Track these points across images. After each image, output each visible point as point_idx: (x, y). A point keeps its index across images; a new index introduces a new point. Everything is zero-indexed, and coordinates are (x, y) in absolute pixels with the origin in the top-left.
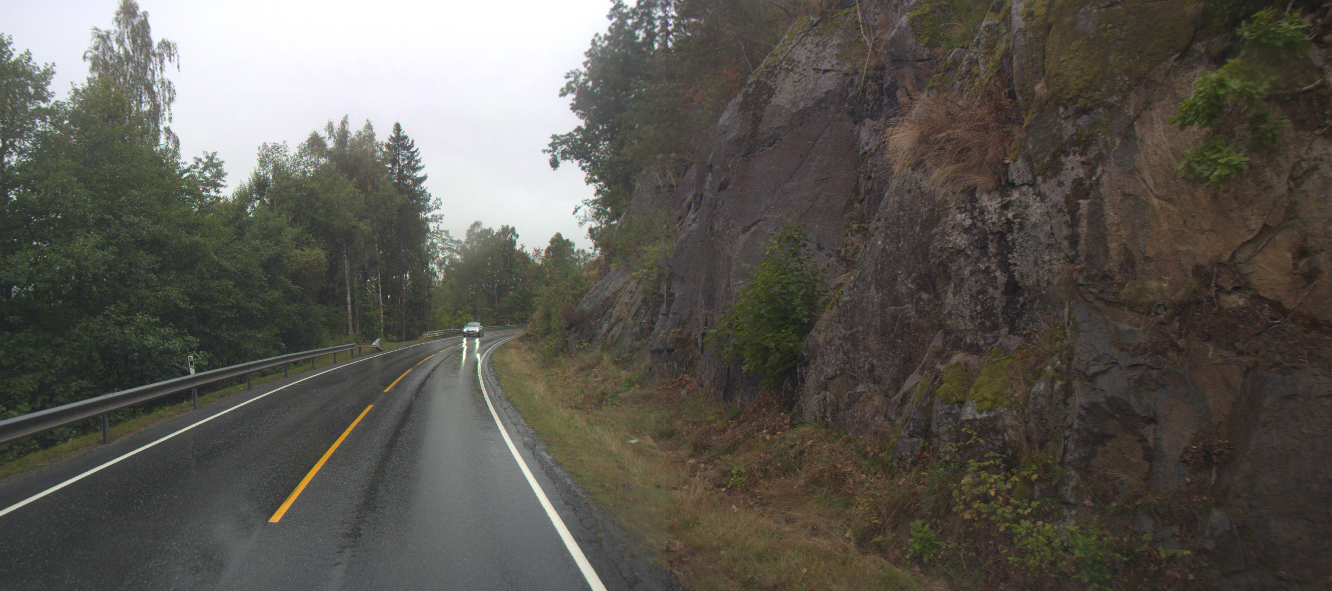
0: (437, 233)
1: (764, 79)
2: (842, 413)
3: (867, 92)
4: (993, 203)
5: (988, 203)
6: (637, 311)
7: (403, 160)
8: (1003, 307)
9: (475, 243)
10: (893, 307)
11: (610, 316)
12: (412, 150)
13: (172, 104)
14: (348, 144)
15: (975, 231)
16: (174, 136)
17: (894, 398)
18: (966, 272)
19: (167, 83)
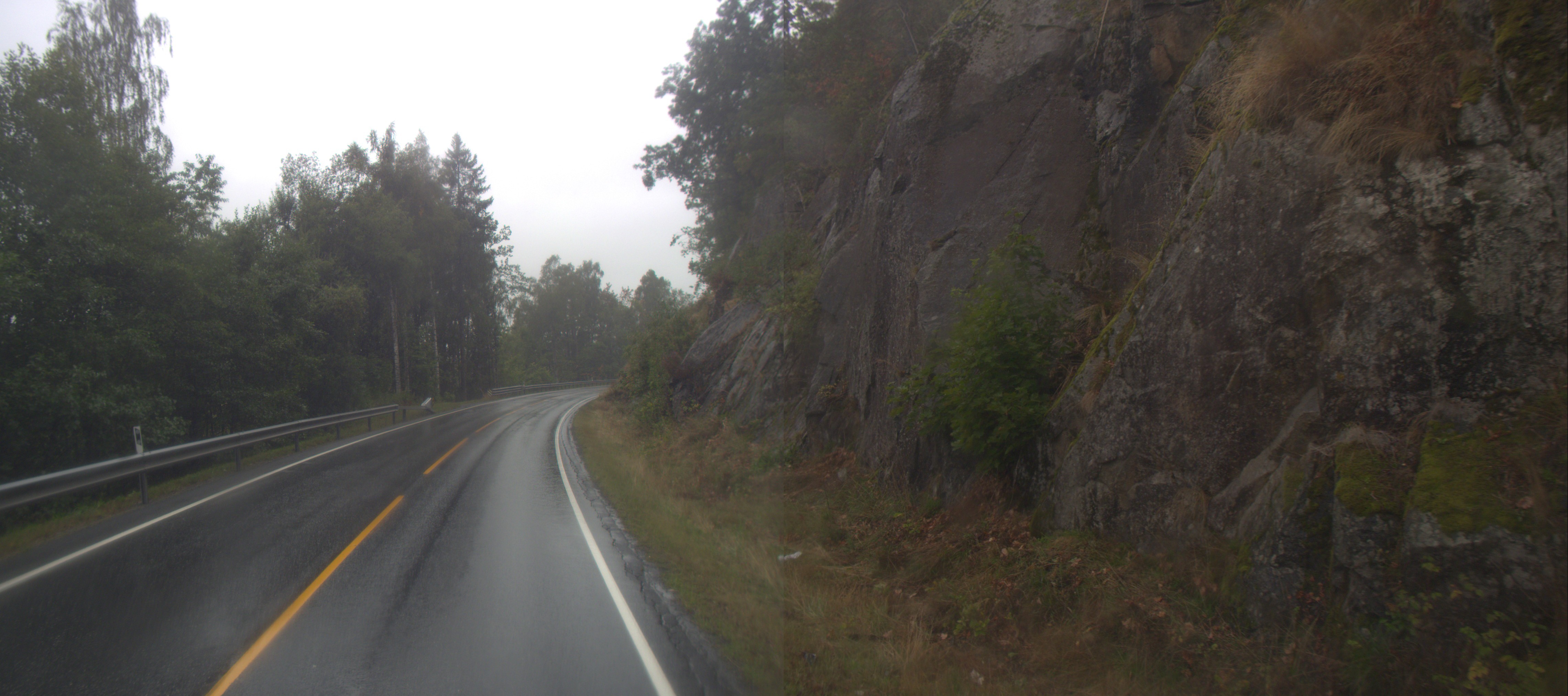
0: (505, 269)
1: (953, 40)
2: (1123, 516)
3: (1105, 54)
4: (1433, 175)
5: (1423, 177)
6: (768, 361)
7: (464, 180)
8: (1441, 351)
9: (551, 282)
10: (1226, 353)
11: (730, 369)
12: (475, 167)
13: (163, 99)
14: (396, 158)
15: (1393, 224)
16: (166, 139)
17: (1219, 496)
18: (1374, 293)
19: (156, 71)
